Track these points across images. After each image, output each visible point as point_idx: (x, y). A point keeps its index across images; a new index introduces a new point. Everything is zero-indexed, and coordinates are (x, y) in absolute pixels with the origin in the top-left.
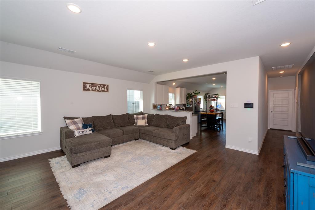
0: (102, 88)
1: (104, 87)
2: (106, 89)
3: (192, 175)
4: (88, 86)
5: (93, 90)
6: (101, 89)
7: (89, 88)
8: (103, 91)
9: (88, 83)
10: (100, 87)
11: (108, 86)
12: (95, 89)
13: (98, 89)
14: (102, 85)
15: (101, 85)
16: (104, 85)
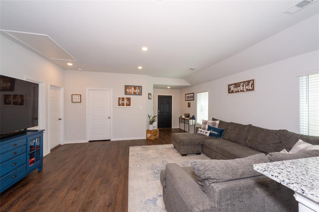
0: (247, 86)
1: (248, 85)
2: (251, 86)
3: (101, 182)
4: (232, 88)
5: (236, 92)
6: (244, 88)
7: (233, 90)
8: (248, 90)
9: (232, 85)
10: (243, 86)
11: (253, 80)
12: (238, 90)
13: (242, 89)
14: (246, 81)
15: (244, 82)
16: (249, 82)
